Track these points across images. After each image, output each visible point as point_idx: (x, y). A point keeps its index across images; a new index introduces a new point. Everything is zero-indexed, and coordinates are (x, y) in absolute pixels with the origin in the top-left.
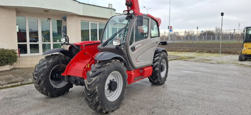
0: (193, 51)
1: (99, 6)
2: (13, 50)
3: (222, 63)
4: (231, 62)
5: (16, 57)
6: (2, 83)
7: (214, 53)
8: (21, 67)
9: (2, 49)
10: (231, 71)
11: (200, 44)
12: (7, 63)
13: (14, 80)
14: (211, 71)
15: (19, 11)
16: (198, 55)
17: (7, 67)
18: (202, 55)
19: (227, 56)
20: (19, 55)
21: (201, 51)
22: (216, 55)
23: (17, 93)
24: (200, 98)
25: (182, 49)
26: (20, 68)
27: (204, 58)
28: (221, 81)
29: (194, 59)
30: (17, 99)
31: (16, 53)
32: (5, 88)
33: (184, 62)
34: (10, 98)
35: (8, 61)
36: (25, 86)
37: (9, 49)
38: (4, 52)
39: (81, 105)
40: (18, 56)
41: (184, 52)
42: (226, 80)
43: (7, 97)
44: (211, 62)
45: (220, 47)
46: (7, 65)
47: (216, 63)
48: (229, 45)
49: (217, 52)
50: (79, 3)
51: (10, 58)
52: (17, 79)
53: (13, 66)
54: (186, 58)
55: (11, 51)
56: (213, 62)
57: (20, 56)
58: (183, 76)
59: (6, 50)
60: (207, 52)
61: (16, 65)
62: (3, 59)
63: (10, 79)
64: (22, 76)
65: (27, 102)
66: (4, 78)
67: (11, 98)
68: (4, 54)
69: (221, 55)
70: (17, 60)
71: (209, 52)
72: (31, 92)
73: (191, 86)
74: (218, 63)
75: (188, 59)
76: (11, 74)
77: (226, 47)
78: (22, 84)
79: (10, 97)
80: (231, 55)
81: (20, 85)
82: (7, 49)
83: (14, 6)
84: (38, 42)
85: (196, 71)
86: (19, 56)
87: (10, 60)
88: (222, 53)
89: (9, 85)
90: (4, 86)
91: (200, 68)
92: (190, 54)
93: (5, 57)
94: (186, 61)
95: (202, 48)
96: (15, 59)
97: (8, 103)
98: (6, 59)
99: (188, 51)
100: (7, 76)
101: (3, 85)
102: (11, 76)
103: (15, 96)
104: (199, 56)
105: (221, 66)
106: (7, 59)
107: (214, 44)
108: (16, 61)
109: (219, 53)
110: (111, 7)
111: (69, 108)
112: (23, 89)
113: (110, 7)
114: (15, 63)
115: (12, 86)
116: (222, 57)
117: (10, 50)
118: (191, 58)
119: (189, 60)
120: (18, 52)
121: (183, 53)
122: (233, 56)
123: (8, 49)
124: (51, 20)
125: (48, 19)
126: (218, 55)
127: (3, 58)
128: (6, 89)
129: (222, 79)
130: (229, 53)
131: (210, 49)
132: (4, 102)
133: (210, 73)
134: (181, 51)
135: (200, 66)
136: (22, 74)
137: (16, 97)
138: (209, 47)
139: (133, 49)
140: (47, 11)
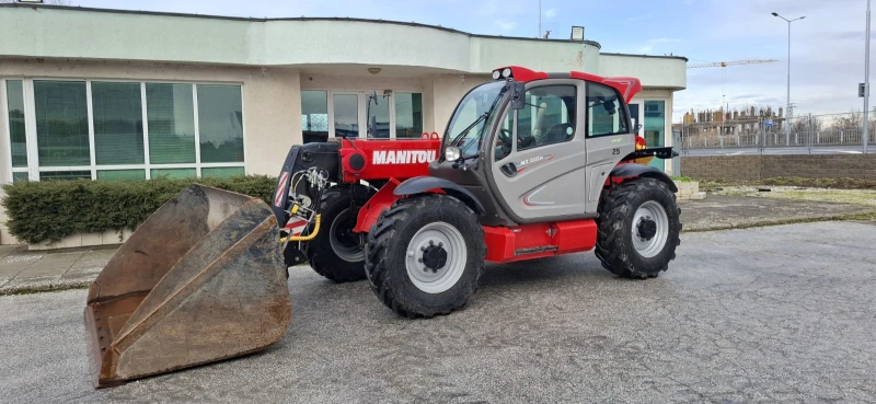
15: (311, 75)
38: (268, 185)
50: (471, 35)
110: (580, 37)
113: (577, 36)
124: (393, 94)
125: (385, 92)
139: (510, 170)
140: (375, 70)
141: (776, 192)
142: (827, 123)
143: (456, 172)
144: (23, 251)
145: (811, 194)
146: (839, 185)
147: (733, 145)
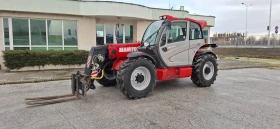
124: (124, 26)
139: (165, 50)
140: (119, 18)
141: (241, 59)
142: (258, 38)
143: (147, 50)
144: (8, 71)
145: (252, 60)
146: (260, 57)
147: (228, 44)
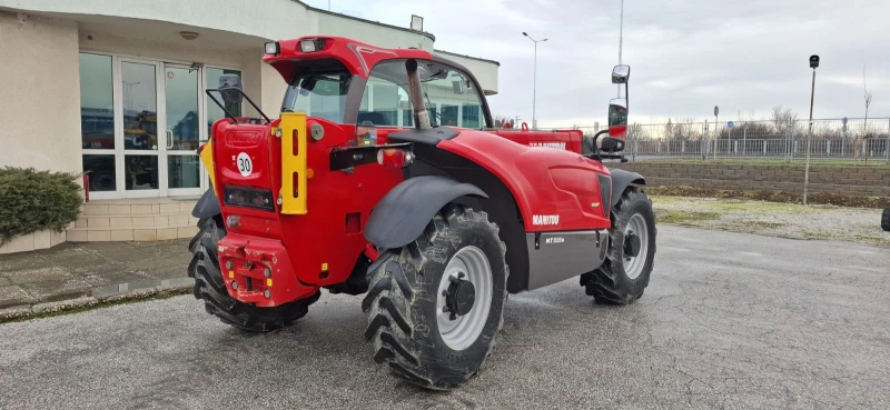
0: (704, 192)
1: (378, 24)
2: (65, 175)
3: (823, 237)
4: (853, 234)
5: (77, 202)
6: (28, 298)
7: (782, 201)
8: (91, 238)
9: (28, 172)
10: (867, 265)
11: (729, 167)
12: (42, 223)
13: (70, 287)
14: (790, 264)
15: (91, 33)
16: (727, 206)
17: (43, 240)
18: (740, 206)
19: (831, 211)
20: (87, 194)
21: (735, 194)
22: (790, 207)
23: (85, 335)
24: (785, 365)
25: (662, 187)
26: (88, 242)
27: (752, 216)
28: (842, 302)
29: (716, 221)
30: (90, 359)
31: (76, 187)
32: (41, 315)
33: (684, 230)
34: (64, 353)
35: (47, 217)
36: (117, 307)
37: (52, 172)
38: (34, 183)
39: (337, 384)
40: (84, 197)
41: (672, 194)
42: (859, 298)
43: (49, 348)
44: (779, 231)
45: (804, 181)
46: (42, 229)
47: (799, 235)
48: (837, 175)
49: (790, 197)
50: (308, 8)
51: (56, 204)
52: (83, 284)
53: (63, 233)
54: (686, 218)
55: (58, 180)
56: (789, 231)
57: (90, 198)
58: (694, 282)
59: (41, 173)
60: (758, 197)
61: (74, 231)
62: (30, 208)
63: (58, 282)
64: (100, 272)
65: (128, 370)
66: (34, 280)
67: (67, 354)
68: (31, 190)
69: (807, 208)
70: (79, 212)
71: (765, 196)
72: (138, 333)
73: (739, 320)
74: (809, 237)
75: (695, 219)
76: (59, 262)
77: (825, 181)
78: (102, 303)
79: (61, 349)
80: (845, 209)
81: (96, 306)
82: (45, 170)
83: (74, 11)
84: (154, 147)
85: (738, 264)
86: (87, 200)
87: (55, 213)
88: (811, 200)
89: (55, 305)
90: (37, 308)
91: (750, 254)
92: (696, 203)
93: (37, 202)
94: (688, 226)
95: (738, 182)
96: (72, 208)
97: (56, 374)
98: (40, 208)
99: (685, 193)
100: (45, 271)
101: (32, 304)
102: (58, 270)
103: (79, 346)
104: (731, 211)
105: (822, 246)
106: (45, 209)
107: (782, 168)
108: (74, 218)
109: (801, 200)
110: (419, 29)
111: (292, 394)
112: (111, 322)
113: (417, 27)
114: (72, 223)
115: (67, 310)
116: (816, 216)
117: (56, 176)
118: (703, 216)
119: (697, 223)
120: (82, 185)
121: (668, 198)
122: (854, 214)
123: (47, 172)
124: (204, 68)
125: (194, 65)
126: (799, 207)
127: (28, 204)
128: (43, 321)
129: (842, 296)
130: (838, 201)
131: (766, 185)
132: (40, 372)
133: (791, 273)
134: (662, 194)
135: (748, 248)
136: (99, 266)
137: (86, 352)
138: (764, 179)
140: (190, 35)
